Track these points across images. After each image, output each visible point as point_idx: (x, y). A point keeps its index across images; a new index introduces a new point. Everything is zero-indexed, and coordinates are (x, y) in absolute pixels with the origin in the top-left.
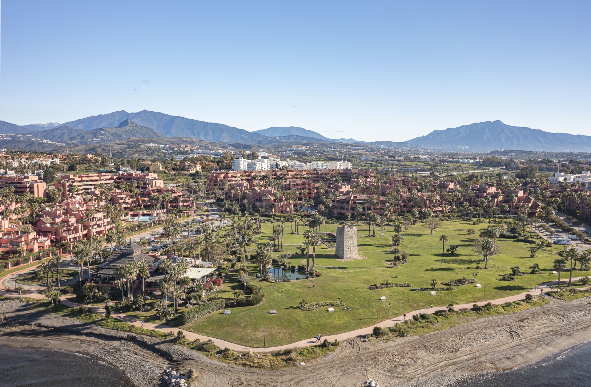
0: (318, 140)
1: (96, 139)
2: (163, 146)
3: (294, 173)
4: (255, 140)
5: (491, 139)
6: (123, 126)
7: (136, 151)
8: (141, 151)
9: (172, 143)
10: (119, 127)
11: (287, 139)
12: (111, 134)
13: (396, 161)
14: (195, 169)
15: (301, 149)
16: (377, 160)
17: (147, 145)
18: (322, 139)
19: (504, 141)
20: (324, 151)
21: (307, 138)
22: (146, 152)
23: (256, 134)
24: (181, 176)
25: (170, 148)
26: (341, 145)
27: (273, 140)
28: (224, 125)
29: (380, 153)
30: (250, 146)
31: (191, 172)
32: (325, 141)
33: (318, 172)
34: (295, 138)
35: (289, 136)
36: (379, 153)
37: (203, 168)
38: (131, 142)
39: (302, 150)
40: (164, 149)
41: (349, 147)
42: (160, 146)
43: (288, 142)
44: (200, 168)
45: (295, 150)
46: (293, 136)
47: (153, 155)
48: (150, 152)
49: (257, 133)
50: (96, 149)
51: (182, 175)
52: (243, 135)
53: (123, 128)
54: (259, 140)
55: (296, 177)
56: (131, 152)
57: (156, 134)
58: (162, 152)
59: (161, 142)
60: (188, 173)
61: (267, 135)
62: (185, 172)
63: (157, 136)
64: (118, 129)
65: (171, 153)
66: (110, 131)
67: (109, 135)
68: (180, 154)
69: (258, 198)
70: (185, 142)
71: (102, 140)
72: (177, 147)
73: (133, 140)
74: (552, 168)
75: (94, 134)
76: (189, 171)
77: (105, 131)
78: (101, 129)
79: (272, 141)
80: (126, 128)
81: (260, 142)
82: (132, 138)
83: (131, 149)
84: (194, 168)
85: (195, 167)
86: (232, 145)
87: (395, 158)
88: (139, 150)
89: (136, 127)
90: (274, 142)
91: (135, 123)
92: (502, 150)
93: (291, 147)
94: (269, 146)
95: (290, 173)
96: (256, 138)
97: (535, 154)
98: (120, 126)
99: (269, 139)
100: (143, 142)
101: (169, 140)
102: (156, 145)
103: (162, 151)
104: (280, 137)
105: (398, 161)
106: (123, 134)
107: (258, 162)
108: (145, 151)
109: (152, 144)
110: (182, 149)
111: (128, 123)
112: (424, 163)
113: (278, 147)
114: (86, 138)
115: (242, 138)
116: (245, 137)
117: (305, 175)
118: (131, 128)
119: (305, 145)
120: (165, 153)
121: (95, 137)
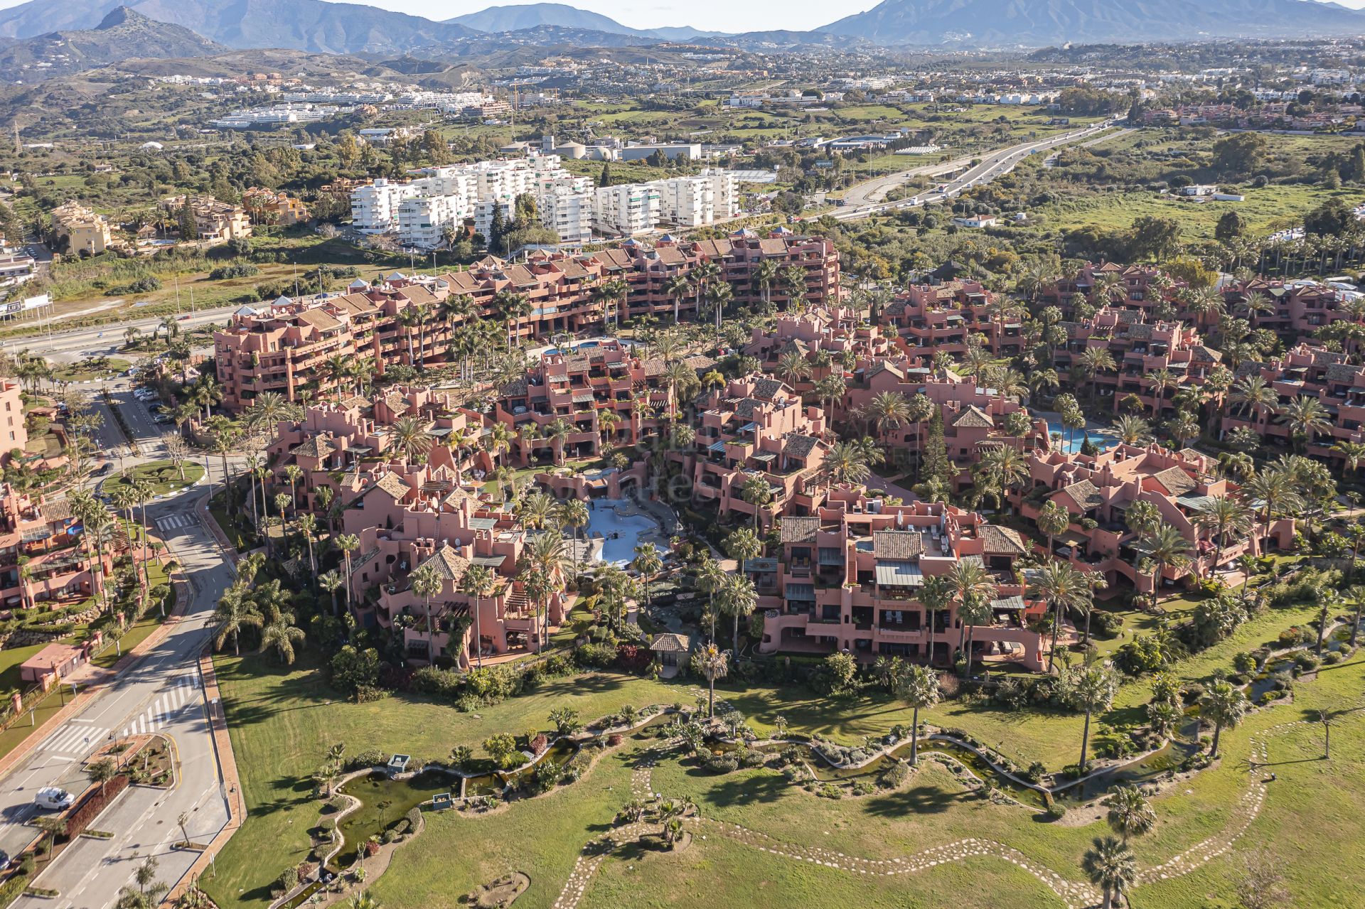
0: (608, 36)
1: (43, 64)
2: (207, 80)
3: (558, 276)
4: (452, 44)
5: (1025, 14)
6: (111, 26)
7: (134, 101)
8: (147, 100)
9: (233, 67)
10: (101, 27)
11: (531, 37)
12: (82, 47)
13: (825, 105)
14: (227, 231)
15: (567, 69)
16: (774, 107)
17: (165, 79)
18: (618, 32)
19: (1055, 18)
20: (627, 73)
21: (579, 31)
22: (162, 102)
23: (452, 28)
24: (180, 262)
25: (225, 87)
26: (667, 50)
27: (497, 43)
28: (372, 8)
29: (770, 71)
30: (438, 64)
31: (214, 242)
32: (625, 37)
33: (644, 262)
34: (551, 34)
35: (536, 29)
36: (765, 73)
37: (256, 221)
38: (126, 70)
39: (570, 73)
40: (212, 89)
41: (689, 55)
42: (201, 80)
43: (534, 48)
44: (246, 223)
45: (553, 73)
46: (546, 27)
47: (180, 109)
48: (172, 100)
49: (456, 26)
50: (31, 96)
51: (183, 255)
52: (421, 32)
53: (110, 31)
54: (462, 44)
55: (564, 289)
56: (121, 104)
57: (198, 41)
58: (205, 99)
59: (204, 66)
60: (205, 246)
61: (480, 28)
62: (192, 244)
63: (202, 48)
64: (99, 32)
65: (227, 100)
66: (79, 41)
67: (77, 51)
68: (250, 105)
69: (395, 553)
70: (269, 62)
71: (58, 64)
72: (244, 84)
73: (133, 66)
74: (1263, 120)
75: (38, 51)
76: (207, 237)
77: (65, 40)
78: (55, 36)
79: (493, 45)
80: (120, 30)
81: (465, 50)
82: (129, 61)
83: (121, 96)
84: (226, 225)
85: (228, 223)
86: (391, 65)
87: (819, 97)
88: (143, 97)
89: (145, 25)
90: (500, 46)
91: (143, 17)
92: (1066, 47)
93: (541, 65)
94: (487, 59)
95: (543, 278)
96: (456, 38)
97: (1150, 54)
98: (104, 26)
99: (487, 38)
100: (158, 70)
101: (229, 59)
102: (189, 78)
103: (205, 95)
104: (514, 34)
105: (830, 105)
106: (112, 46)
107: (433, 200)
108: (160, 97)
109: (178, 77)
110: (258, 89)
111: (123, 18)
112: (899, 109)
113: (509, 64)
114: (17, 61)
115: (419, 40)
116: (426, 37)
117: (595, 276)
118: (132, 29)
119: (579, 55)
120: (212, 101)
121: (39, 58)
